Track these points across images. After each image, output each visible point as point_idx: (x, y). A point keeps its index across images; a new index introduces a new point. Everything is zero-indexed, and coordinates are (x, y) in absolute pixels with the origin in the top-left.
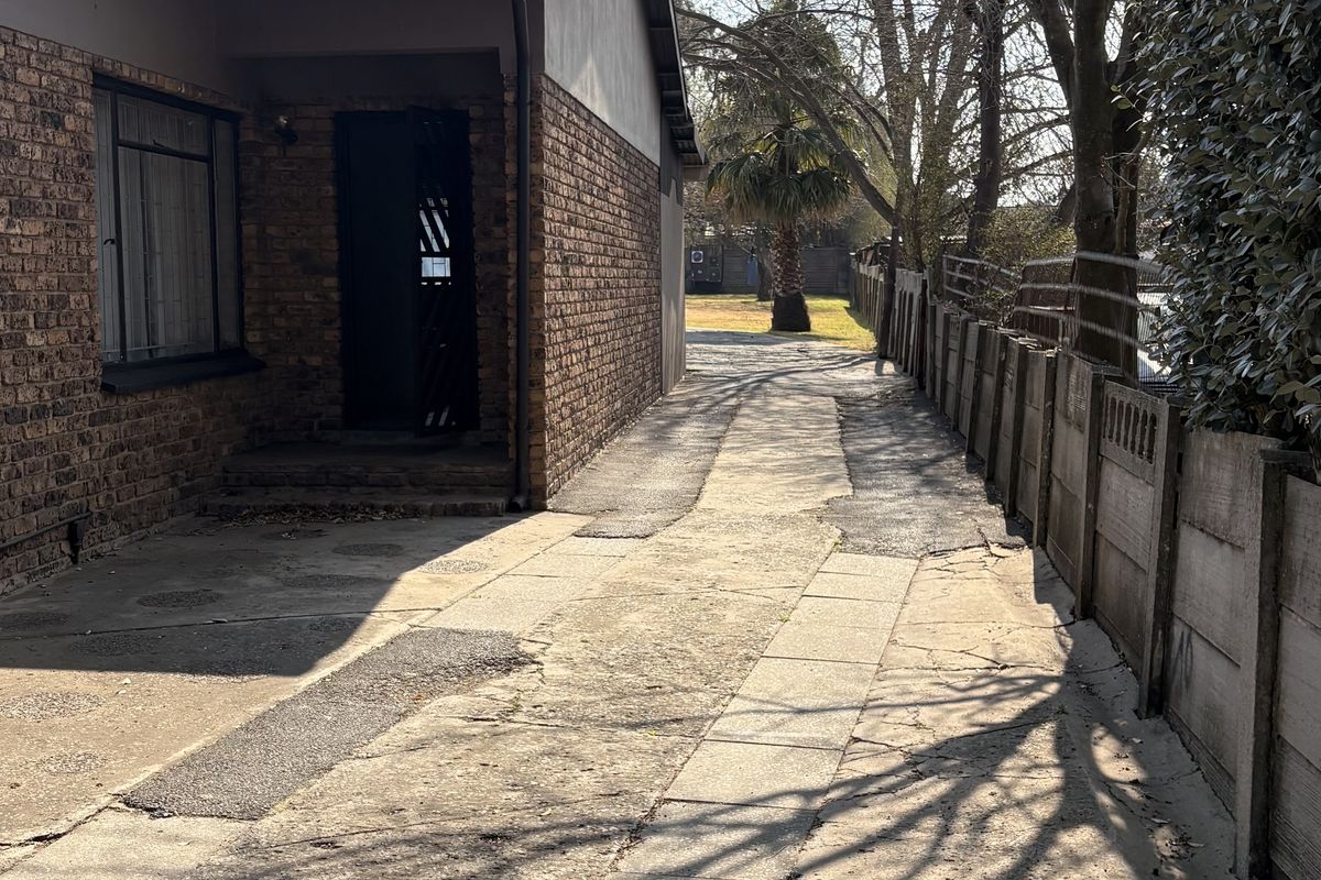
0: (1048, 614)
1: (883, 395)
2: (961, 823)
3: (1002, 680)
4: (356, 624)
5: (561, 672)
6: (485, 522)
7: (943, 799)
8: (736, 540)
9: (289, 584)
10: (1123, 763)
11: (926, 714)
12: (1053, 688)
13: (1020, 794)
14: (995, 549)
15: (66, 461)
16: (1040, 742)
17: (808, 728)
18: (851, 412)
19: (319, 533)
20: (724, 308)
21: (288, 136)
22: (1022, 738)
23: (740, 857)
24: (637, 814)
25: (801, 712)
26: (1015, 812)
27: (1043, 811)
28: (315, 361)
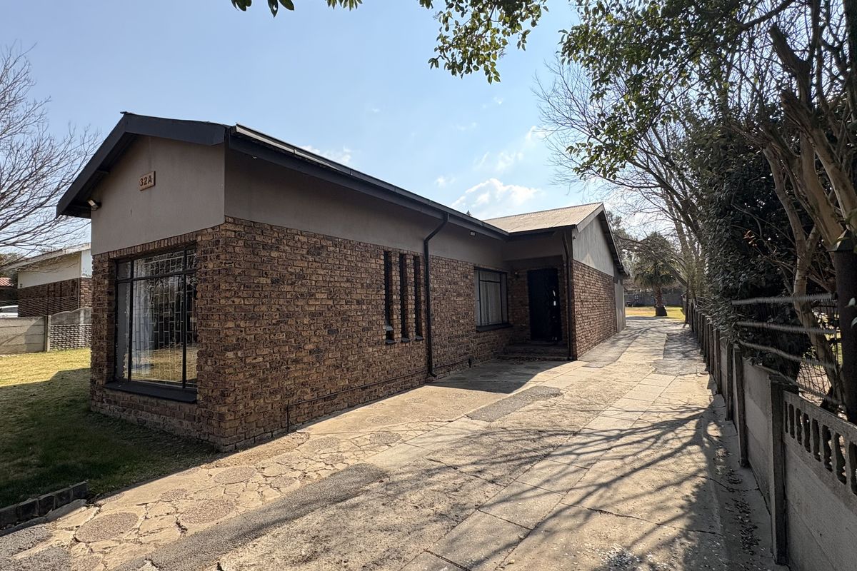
0: (709, 392)
1: (682, 333)
2: (660, 441)
3: (687, 408)
4: (524, 383)
5: (568, 398)
6: (561, 362)
7: (658, 435)
8: (625, 370)
9: (513, 374)
10: (716, 431)
11: (661, 415)
12: (702, 411)
13: (680, 436)
14: (698, 374)
15: (468, 346)
16: (692, 424)
17: (628, 415)
18: (671, 338)
19: (522, 364)
20: (643, 310)
21: (518, 276)
22: (687, 423)
23: (599, 442)
24: (576, 430)
25: (627, 411)
26: (677, 440)
27: (685, 441)
28: (524, 325)
